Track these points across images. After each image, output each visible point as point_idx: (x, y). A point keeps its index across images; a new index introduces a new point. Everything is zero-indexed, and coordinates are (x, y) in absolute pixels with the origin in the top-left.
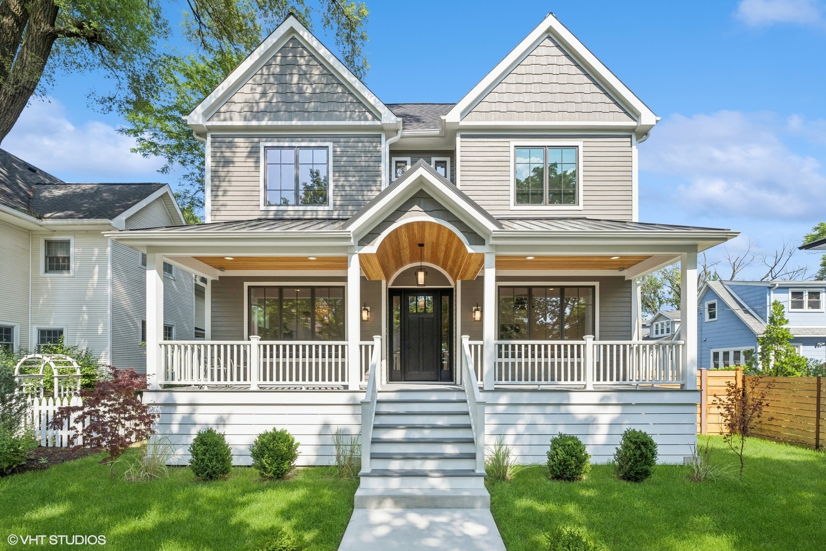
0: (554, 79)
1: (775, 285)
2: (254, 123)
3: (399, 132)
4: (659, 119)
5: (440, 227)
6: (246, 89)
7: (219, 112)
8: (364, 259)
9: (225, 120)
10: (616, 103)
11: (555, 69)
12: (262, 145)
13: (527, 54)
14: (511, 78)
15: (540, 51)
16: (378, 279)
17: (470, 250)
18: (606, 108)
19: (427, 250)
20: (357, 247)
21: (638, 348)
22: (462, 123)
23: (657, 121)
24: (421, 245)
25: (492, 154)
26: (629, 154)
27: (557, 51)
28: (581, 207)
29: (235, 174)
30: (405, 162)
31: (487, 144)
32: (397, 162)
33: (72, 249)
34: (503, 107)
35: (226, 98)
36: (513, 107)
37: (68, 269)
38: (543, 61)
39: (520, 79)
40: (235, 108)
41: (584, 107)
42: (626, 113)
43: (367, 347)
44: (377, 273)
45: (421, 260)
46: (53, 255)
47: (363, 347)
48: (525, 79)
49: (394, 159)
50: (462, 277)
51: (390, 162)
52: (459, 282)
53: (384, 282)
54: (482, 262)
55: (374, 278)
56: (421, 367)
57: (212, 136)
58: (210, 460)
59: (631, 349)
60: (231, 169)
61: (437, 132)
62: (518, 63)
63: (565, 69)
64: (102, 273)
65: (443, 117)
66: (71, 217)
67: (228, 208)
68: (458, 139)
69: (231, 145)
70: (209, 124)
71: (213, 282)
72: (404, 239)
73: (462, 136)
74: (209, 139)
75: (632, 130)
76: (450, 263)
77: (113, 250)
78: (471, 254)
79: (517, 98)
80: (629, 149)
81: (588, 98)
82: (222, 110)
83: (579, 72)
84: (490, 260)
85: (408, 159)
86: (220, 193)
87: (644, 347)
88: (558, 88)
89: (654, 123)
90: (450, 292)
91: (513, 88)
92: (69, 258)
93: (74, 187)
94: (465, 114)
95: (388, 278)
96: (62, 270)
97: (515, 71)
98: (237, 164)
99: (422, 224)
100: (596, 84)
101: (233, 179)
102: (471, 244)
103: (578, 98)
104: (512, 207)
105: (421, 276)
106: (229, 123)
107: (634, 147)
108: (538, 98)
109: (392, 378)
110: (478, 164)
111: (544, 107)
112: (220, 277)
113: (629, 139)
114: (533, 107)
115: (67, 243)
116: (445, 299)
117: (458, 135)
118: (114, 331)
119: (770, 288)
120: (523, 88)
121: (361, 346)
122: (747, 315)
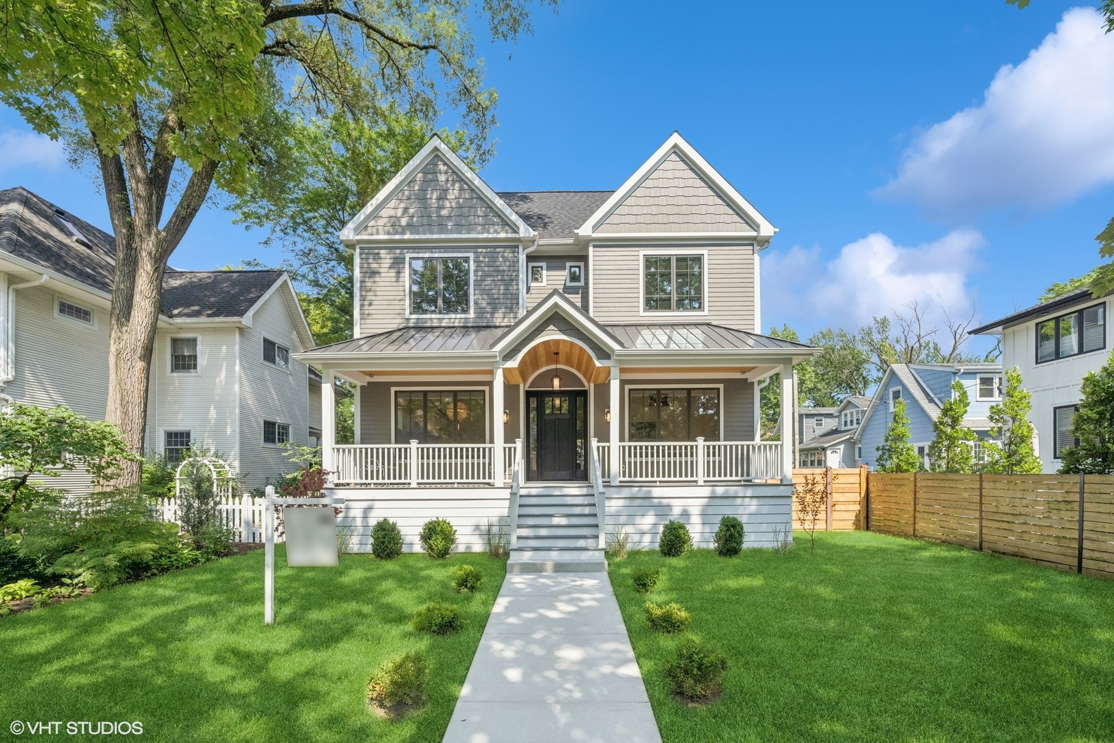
0: (680, 192)
1: (960, 370)
2: (397, 237)
3: (536, 243)
4: (777, 230)
5: (572, 344)
6: (393, 204)
7: (366, 226)
8: (507, 372)
9: (372, 234)
10: (738, 214)
11: (681, 183)
12: (408, 256)
13: (655, 168)
14: (639, 192)
15: (666, 165)
16: (517, 383)
17: (598, 364)
18: (728, 219)
19: (562, 357)
20: (501, 362)
21: (759, 447)
22: (595, 235)
23: (775, 232)
24: (557, 354)
25: (623, 263)
26: (751, 261)
27: (682, 165)
28: (706, 313)
29: (380, 284)
30: (541, 267)
31: (617, 254)
32: (533, 267)
33: (199, 347)
34: (632, 219)
35: (375, 215)
36: (641, 219)
37: (195, 367)
38: (670, 174)
39: (648, 192)
40: (381, 222)
41: (708, 219)
42: (747, 223)
43: (510, 449)
44: (517, 379)
45: (557, 362)
46: (179, 354)
47: (507, 449)
48: (653, 192)
49: (531, 265)
50: (594, 382)
51: (527, 267)
52: (592, 385)
53: (522, 386)
54: (609, 373)
55: (513, 382)
56: (557, 467)
57: (361, 248)
58: (390, 543)
59: (754, 448)
60: (377, 279)
61: (571, 241)
62: (646, 177)
63: (690, 182)
64: (230, 370)
65: (576, 231)
66: (197, 314)
67: (374, 316)
68: (591, 249)
69: (377, 257)
70: (358, 237)
71: (362, 387)
72: (542, 351)
73: (595, 246)
74: (358, 250)
75: (754, 239)
76: (583, 368)
77: (241, 349)
78: (599, 367)
79: (645, 210)
80: (751, 257)
81: (712, 209)
82: (370, 225)
83: (703, 185)
84: (615, 372)
85: (544, 265)
86: (366, 303)
87: (765, 446)
88: (684, 201)
89: (772, 234)
90: (584, 394)
91: (642, 201)
92: (195, 357)
93: (189, 276)
94: (595, 228)
95: (525, 382)
96: (188, 368)
97: (643, 185)
98: (383, 275)
99: (557, 342)
100: (719, 196)
101: (378, 289)
102: (598, 359)
103: (703, 210)
104: (642, 313)
105: (556, 382)
106: (375, 237)
107: (756, 255)
108: (664, 210)
109: (529, 478)
110: (609, 272)
111: (671, 219)
112: (368, 383)
113: (751, 248)
114: (660, 219)
115: (195, 340)
116: (580, 400)
117: (591, 244)
118: (242, 432)
119: (955, 374)
120: (651, 201)
121: (505, 448)
122: (932, 405)
